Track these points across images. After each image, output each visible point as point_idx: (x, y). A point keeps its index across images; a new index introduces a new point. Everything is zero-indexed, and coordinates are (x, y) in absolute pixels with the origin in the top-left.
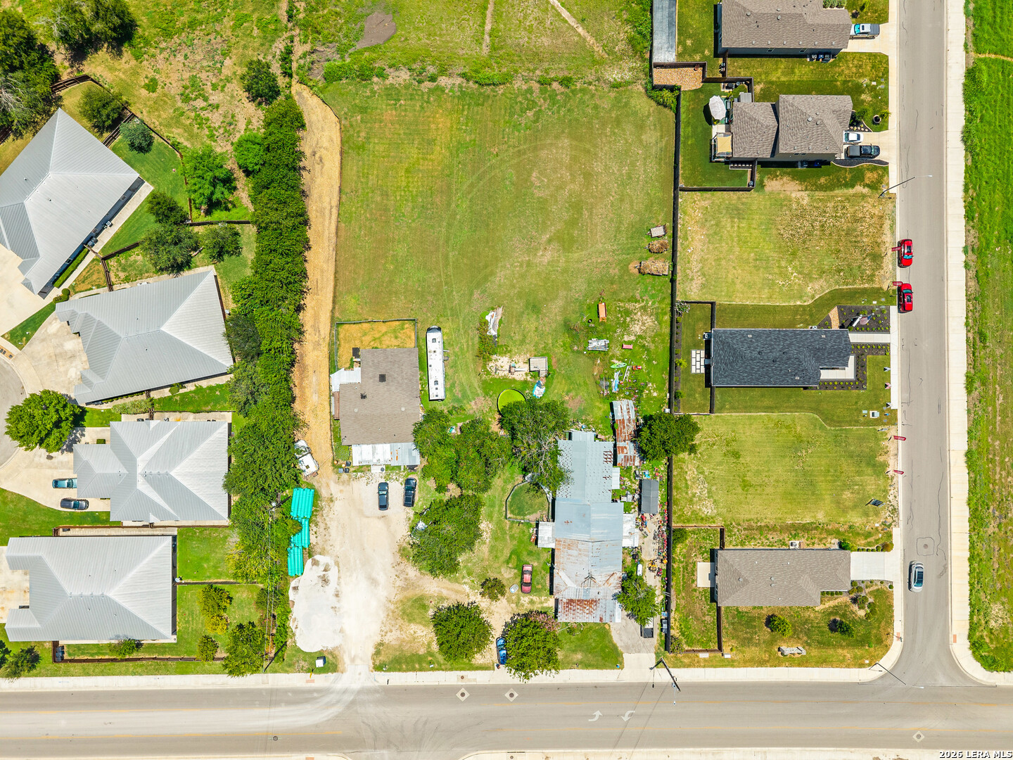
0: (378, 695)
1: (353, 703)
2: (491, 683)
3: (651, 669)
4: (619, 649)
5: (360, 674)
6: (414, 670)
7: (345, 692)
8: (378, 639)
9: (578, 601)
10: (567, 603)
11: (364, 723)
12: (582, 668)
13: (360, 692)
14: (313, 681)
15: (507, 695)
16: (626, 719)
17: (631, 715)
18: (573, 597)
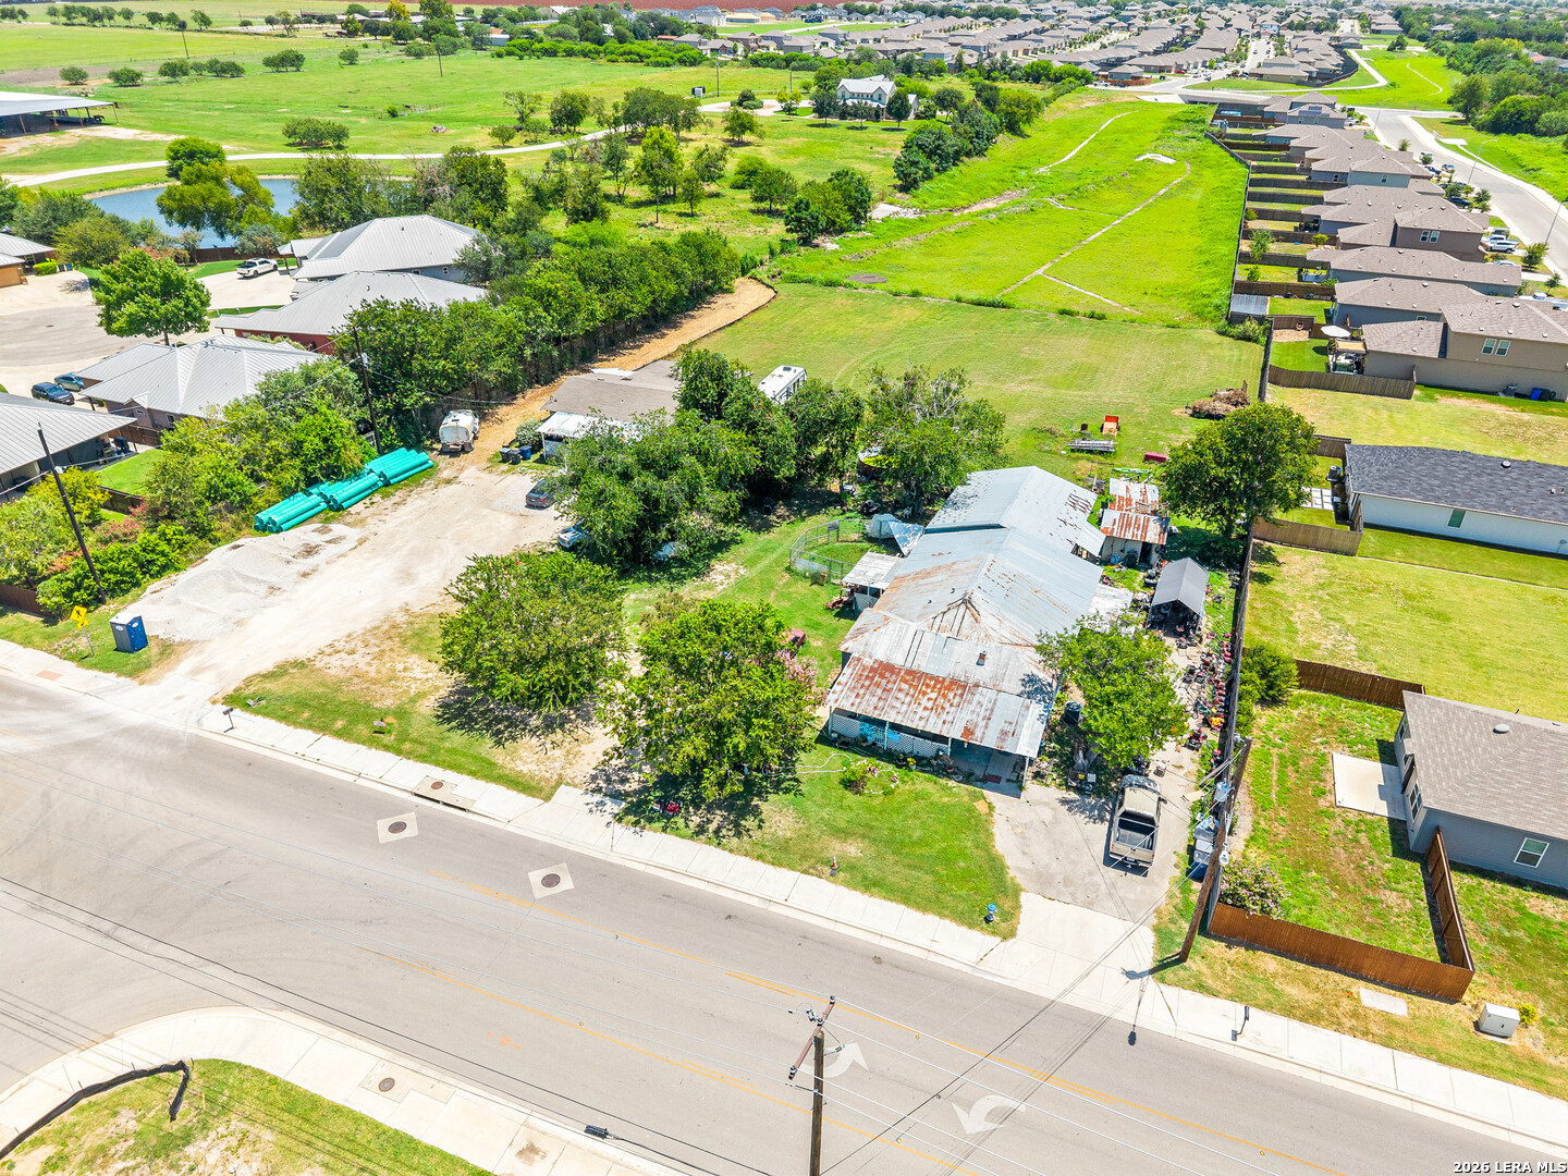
0: (164, 752)
1: (81, 746)
2: (510, 828)
3: (1131, 975)
4: (1011, 873)
5: (178, 698)
6: (324, 729)
7: (94, 719)
8: (302, 654)
9: (910, 672)
10: (872, 669)
11: (45, 795)
12: (848, 884)
13: (130, 731)
14: (53, 676)
15: (536, 876)
16: (974, 1122)
17: (1006, 1115)
18: (898, 660)
